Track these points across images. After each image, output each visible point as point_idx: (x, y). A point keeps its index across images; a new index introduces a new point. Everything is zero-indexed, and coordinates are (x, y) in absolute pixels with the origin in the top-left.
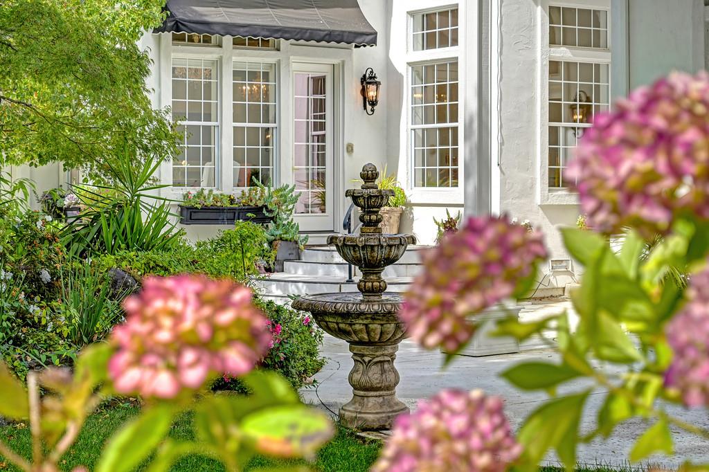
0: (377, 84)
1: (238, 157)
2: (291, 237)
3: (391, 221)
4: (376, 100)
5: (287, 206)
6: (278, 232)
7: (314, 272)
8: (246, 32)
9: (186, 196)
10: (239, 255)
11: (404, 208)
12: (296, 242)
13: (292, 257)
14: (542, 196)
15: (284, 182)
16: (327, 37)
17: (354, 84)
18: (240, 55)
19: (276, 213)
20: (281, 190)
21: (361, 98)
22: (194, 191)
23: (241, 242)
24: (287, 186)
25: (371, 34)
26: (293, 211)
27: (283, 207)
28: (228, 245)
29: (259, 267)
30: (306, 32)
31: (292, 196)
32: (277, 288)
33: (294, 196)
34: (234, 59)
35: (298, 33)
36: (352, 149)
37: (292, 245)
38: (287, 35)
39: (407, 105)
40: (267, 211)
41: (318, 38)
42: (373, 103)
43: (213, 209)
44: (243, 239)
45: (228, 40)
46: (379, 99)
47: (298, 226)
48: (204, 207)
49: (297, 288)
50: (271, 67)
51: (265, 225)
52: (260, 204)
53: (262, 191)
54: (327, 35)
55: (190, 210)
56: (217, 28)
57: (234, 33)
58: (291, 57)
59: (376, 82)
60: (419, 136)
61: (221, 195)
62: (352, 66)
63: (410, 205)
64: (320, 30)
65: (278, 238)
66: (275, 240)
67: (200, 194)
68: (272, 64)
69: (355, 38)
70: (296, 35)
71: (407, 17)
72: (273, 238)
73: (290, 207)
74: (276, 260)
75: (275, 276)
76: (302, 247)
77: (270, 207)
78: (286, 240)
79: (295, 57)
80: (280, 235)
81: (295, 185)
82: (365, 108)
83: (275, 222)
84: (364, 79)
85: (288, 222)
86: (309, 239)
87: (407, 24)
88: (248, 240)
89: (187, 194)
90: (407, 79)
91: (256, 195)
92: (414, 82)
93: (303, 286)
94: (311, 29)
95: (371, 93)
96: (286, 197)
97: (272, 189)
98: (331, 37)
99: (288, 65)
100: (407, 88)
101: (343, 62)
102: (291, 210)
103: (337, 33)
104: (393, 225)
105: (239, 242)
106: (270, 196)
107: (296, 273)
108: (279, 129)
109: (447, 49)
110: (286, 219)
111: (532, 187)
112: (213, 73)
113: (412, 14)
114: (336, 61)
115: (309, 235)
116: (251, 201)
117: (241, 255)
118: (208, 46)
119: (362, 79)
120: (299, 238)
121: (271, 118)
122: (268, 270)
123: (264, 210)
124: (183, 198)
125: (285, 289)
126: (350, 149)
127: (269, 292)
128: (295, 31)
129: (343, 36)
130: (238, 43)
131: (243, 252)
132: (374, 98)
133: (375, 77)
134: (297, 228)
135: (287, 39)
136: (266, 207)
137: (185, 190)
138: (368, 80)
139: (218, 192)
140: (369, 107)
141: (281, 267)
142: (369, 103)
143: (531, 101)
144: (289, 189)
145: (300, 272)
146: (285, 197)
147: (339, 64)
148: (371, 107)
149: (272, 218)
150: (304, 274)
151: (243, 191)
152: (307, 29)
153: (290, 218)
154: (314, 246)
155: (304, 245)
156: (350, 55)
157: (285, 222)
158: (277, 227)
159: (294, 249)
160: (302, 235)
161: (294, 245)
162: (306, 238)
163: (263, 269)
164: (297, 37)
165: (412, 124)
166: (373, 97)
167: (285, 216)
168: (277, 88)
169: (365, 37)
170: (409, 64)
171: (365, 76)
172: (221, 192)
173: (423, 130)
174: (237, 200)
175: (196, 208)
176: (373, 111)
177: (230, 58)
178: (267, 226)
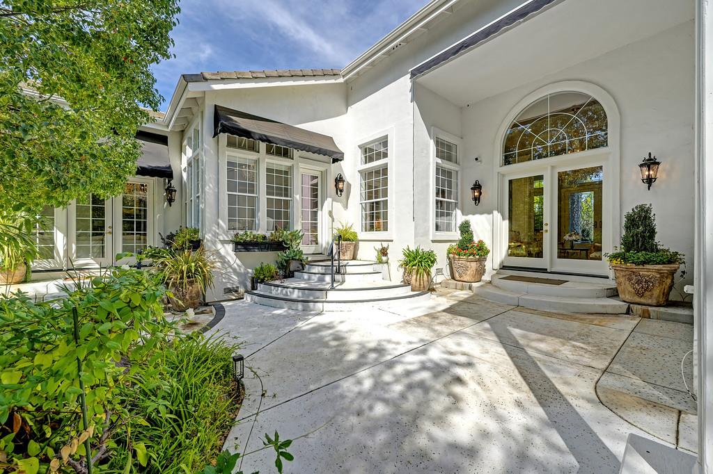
0: (343, 181)
1: (269, 214)
2: (298, 257)
3: (351, 248)
5: (296, 241)
6: (291, 255)
11: (356, 242)
12: (301, 260)
13: (299, 270)
14: (433, 235)
15: (296, 228)
17: (332, 182)
18: (270, 158)
19: (290, 245)
20: (293, 232)
21: (335, 189)
24: (297, 230)
25: (340, 153)
26: (300, 244)
27: (294, 242)
31: (299, 235)
34: (267, 160)
37: (299, 262)
38: (297, 147)
39: (358, 192)
40: (285, 244)
41: (313, 151)
42: (341, 191)
45: (263, 146)
46: (344, 189)
50: (289, 168)
52: (281, 240)
53: (283, 233)
54: (318, 151)
58: (300, 164)
60: (364, 207)
62: (331, 173)
63: (359, 241)
64: (314, 147)
65: (291, 258)
68: (289, 166)
69: (333, 154)
71: (358, 148)
72: (288, 259)
73: (298, 241)
74: (289, 271)
77: (286, 242)
78: (296, 260)
79: (302, 164)
81: (301, 230)
82: (337, 193)
83: (289, 250)
85: (297, 250)
87: (358, 152)
89: (236, 235)
90: (358, 179)
91: (279, 235)
95: (340, 186)
97: (289, 232)
98: (320, 152)
99: (298, 168)
100: (358, 184)
101: (327, 170)
102: (298, 243)
103: (324, 150)
104: (351, 250)
106: (287, 235)
108: (293, 200)
109: (380, 160)
111: (428, 231)
112: (255, 167)
113: (360, 146)
114: (323, 169)
115: (309, 256)
116: (276, 238)
118: (252, 151)
119: (335, 179)
120: (303, 258)
121: (289, 195)
122: (285, 277)
124: (234, 236)
126: (330, 213)
128: (300, 145)
129: (326, 152)
130: (269, 152)
133: (342, 178)
134: (302, 252)
135: (297, 149)
136: (284, 242)
137: (236, 232)
138: (339, 180)
140: (339, 193)
142: (339, 191)
143: (428, 185)
144: (298, 232)
146: (295, 236)
147: (325, 171)
149: (288, 248)
151: (271, 233)
152: (307, 146)
153: (298, 247)
155: (306, 262)
156: (331, 167)
157: (295, 250)
158: (291, 252)
159: (300, 264)
160: (305, 256)
162: (307, 258)
163: (282, 276)
164: (302, 149)
165: (360, 201)
166: (341, 188)
167: (295, 247)
168: (292, 179)
169: (337, 155)
170: (359, 171)
171: (337, 178)
172: (258, 234)
173: (366, 203)
174: (268, 238)
176: (341, 194)
177: (264, 159)
178: (284, 252)
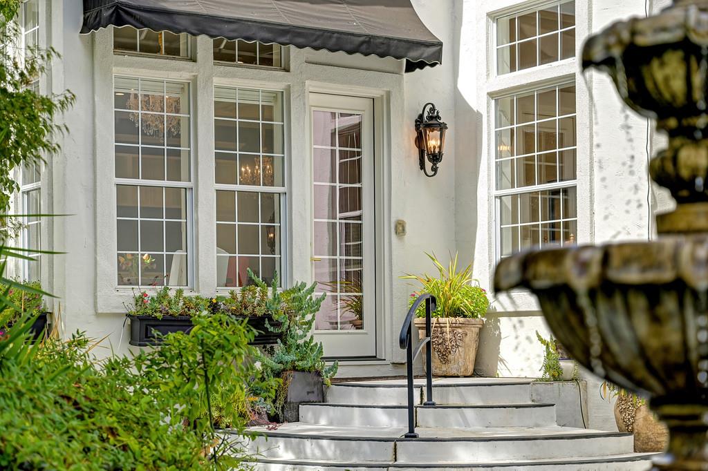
0: (442, 128)
1: (224, 238)
2: (310, 365)
3: (467, 339)
4: (440, 152)
5: (303, 316)
6: (288, 358)
7: (347, 422)
8: (234, 31)
9: (140, 300)
10: (198, 387)
11: (485, 319)
12: (318, 374)
13: (312, 397)
15: (298, 279)
16: (364, 46)
17: (406, 130)
18: (225, 75)
19: (286, 326)
20: (293, 291)
21: (416, 151)
22: (152, 292)
23: (203, 359)
24: (304, 285)
25: (432, 45)
26: (314, 324)
27: (297, 318)
28: (176, 364)
29: (259, 414)
30: (330, 37)
31: (311, 299)
32: (286, 448)
33: (314, 299)
34: (217, 81)
35: (319, 37)
36: (404, 230)
37: (312, 378)
38: (300, 40)
39: (489, 159)
40: (272, 325)
41: (349, 47)
42: (436, 158)
43: (181, 321)
44: (208, 352)
45: (205, 45)
46: (444, 151)
47: (321, 347)
48: (167, 316)
49: (321, 448)
50: (275, 98)
51: (268, 346)
52: (259, 312)
53: (264, 294)
54: (363, 43)
55: (145, 323)
56: (184, 22)
57: (214, 32)
58: (307, 82)
59: (440, 124)
60: (506, 206)
61: (197, 298)
62: (403, 101)
63: (495, 316)
64: (353, 34)
65: (289, 366)
66: (284, 370)
67: (163, 296)
68: (276, 93)
69: (408, 49)
70: (316, 40)
71: (487, 21)
72: (281, 366)
73: (309, 317)
74: (286, 402)
75: (285, 428)
76: (328, 381)
77: (275, 317)
78: (303, 370)
79: (314, 83)
80: (293, 362)
81: (315, 283)
82: (422, 166)
83: (285, 343)
84: (419, 121)
85: (305, 342)
86: (340, 370)
87: (487, 33)
88: (218, 352)
89: (140, 297)
90: (488, 120)
91: (254, 298)
92: (498, 123)
93: (329, 446)
94: (338, 32)
95: (433, 143)
96: (300, 300)
97: (279, 291)
98: (369, 46)
99: (302, 94)
100: (489, 134)
101: (389, 94)
102: (309, 323)
103: (381, 40)
104: (469, 346)
105: (199, 357)
106: (276, 299)
107: (316, 422)
108: (288, 194)
109: (554, 64)
110: (301, 337)
112: (184, 103)
113: (494, 16)
114: (376, 92)
115: (340, 363)
116: (246, 308)
117: (203, 386)
118: (174, 59)
119: (416, 121)
120: (323, 366)
122: (275, 419)
123: (267, 322)
124: (134, 303)
125: (299, 451)
126: (400, 228)
127: (274, 456)
128: (313, 35)
129: (389, 46)
130: (222, 56)
131: (207, 379)
132: (437, 151)
133: (438, 117)
134: (320, 351)
135: (300, 46)
136: (270, 318)
137: (138, 291)
138: (427, 123)
139: (193, 295)
140: (428, 165)
141: (294, 413)
142: (429, 158)
144: (305, 289)
145: (323, 422)
146: (300, 302)
147: (382, 96)
148: (431, 164)
149: (280, 336)
150: (331, 424)
151: (232, 293)
152: (333, 32)
153: (309, 335)
154: (347, 379)
155: (331, 379)
156: (400, 83)
157: (301, 342)
158: (288, 349)
159: (315, 384)
160: (327, 363)
161: (316, 378)
162: (334, 368)
163: (265, 417)
164: (316, 44)
165: (497, 189)
166: (434, 148)
167: (300, 332)
168: (286, 131)
169: (423, 49)
170: (491, 95)
171: (421, 116)
172: (197, 294)
173: (514, 197)
174: (222, 307)
175: (155, 319)
176: (435, 170)
177: (209, 79)
178: (272, 348)
